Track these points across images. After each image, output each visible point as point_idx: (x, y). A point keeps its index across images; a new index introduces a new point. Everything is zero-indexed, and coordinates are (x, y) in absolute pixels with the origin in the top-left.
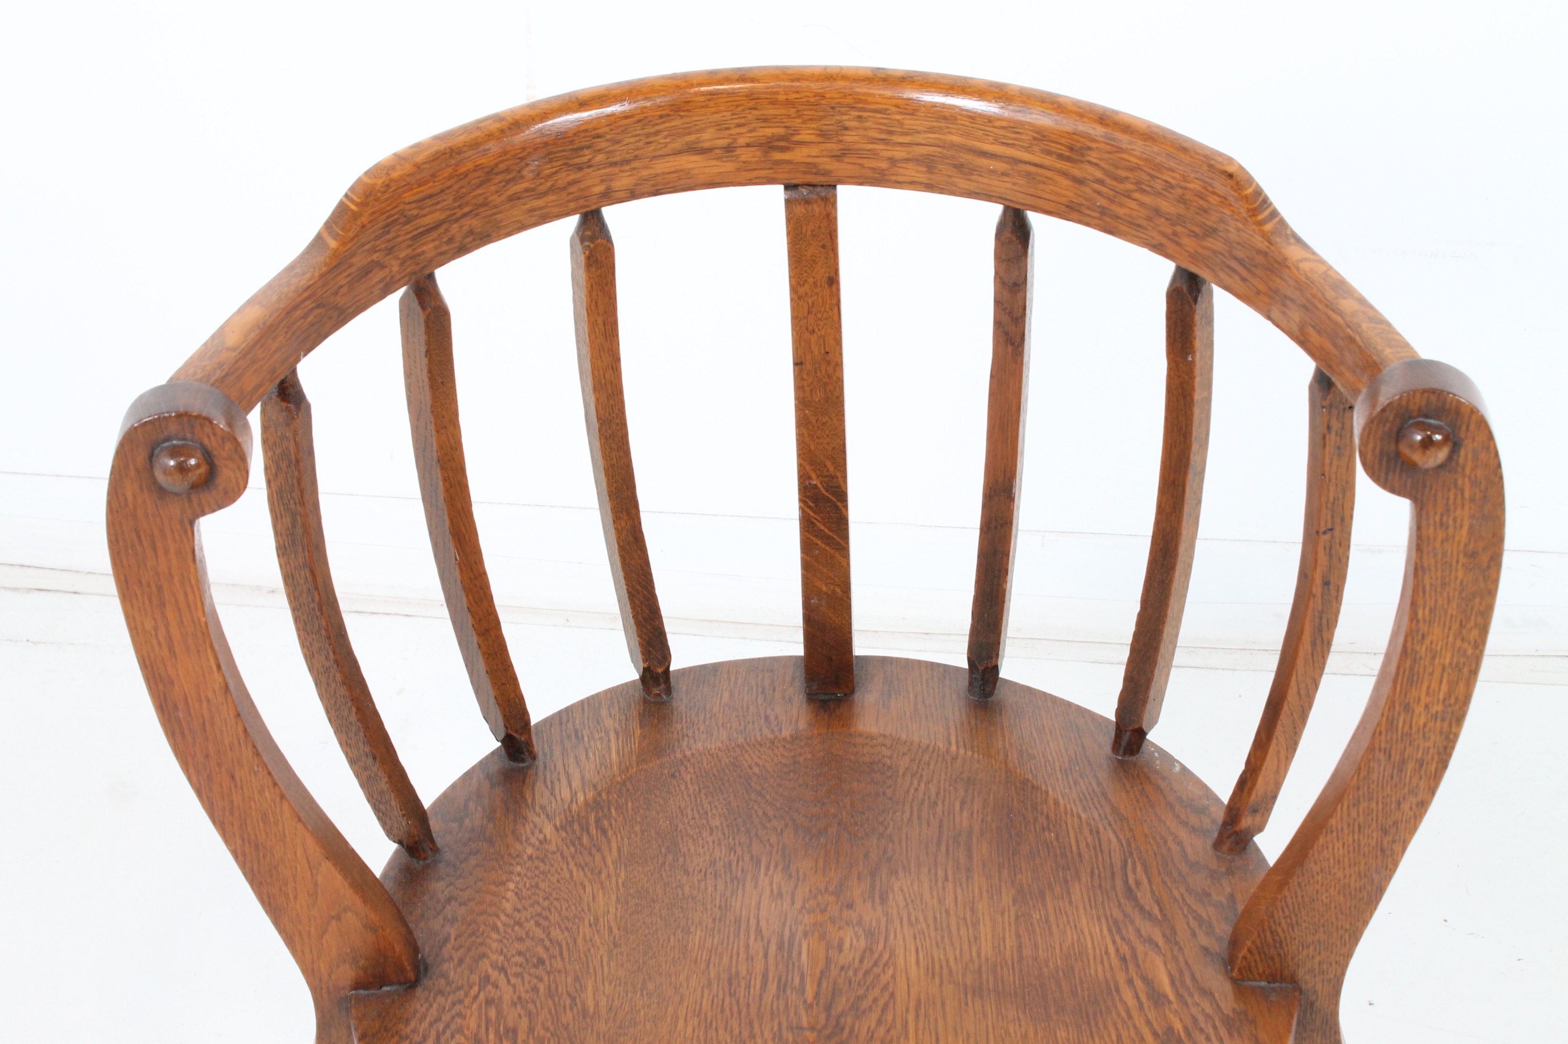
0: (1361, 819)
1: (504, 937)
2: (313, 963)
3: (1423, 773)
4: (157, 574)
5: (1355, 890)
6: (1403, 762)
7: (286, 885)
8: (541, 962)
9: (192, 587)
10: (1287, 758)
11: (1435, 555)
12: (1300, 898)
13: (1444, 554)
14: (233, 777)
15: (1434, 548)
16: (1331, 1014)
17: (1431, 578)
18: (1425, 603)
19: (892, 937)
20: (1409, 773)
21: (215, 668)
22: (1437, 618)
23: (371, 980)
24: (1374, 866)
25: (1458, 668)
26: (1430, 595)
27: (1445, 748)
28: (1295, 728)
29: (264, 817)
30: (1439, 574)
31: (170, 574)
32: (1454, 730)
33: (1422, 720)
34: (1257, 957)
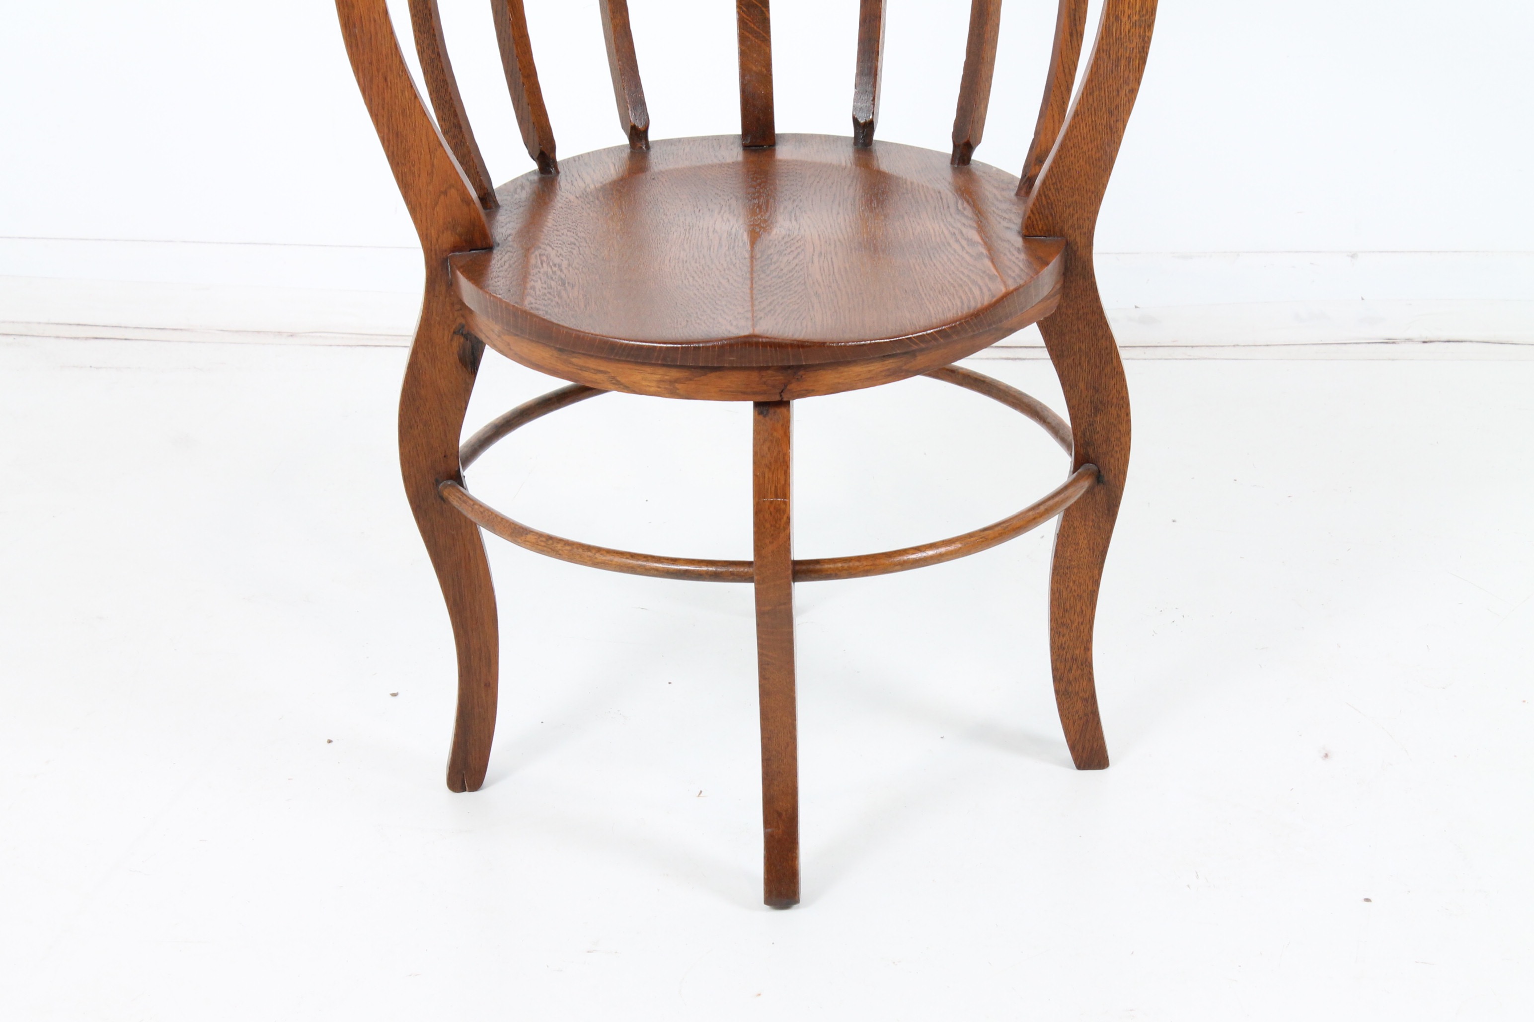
0: (1095, 104)
2: (427, 229)
3: (1131, 67)
5: (1096, 160)
6: (1118, 60)
10: (1059, 121)
12: (1061, 168)
23: (464, 244)
24: (1107, 142)
27: (1143, 48)
28: (1063, 98)
29: (404, 111)
32: (1147, 35)
33: (1127, 27)
34: (1037, 216)
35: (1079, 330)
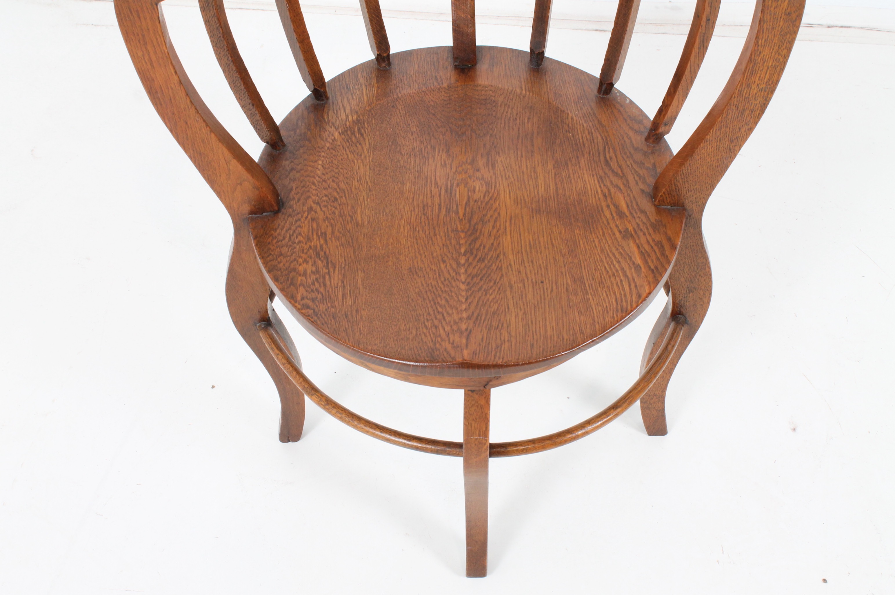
0: (721, 136)
1: (318, 188)
2: (230, 204)
3: (752, 115)
4: (142, 29)
5: (715, 167)
6: (744, 110)
7: (215, 170)
8: (336, 199)
9: (159, 35)
11: (770, 14)
12: (689, 170)
13: (775, 14)
14: (186, 123)
15: (770, 11)
16: (699, 219)
17: (767, 25)
18: (763, 37)
19: (498, 185)
20: (746, 116)
21: (174, 73)
22: (768, 44)
23: (258, 210)
24: (725, 157)
25: (775, 68)
26: (766, 33)
27: (764, 104)
30: (771, 24)
31: (148, 29)
32: (769, 96)
33: (755, 91)
34: (667, 196)
35: (686, 253)
